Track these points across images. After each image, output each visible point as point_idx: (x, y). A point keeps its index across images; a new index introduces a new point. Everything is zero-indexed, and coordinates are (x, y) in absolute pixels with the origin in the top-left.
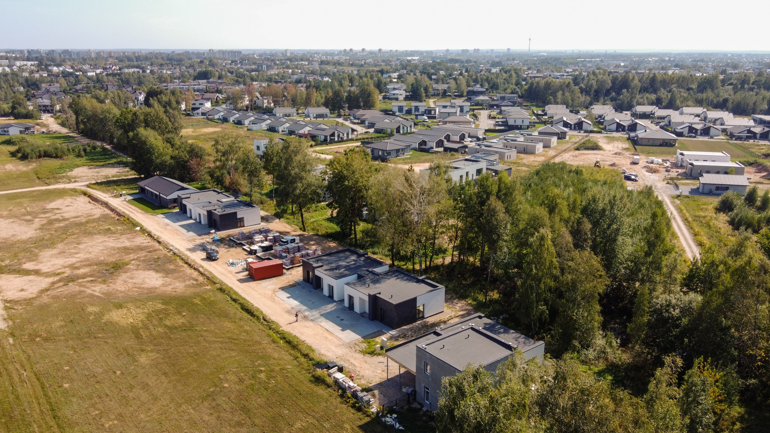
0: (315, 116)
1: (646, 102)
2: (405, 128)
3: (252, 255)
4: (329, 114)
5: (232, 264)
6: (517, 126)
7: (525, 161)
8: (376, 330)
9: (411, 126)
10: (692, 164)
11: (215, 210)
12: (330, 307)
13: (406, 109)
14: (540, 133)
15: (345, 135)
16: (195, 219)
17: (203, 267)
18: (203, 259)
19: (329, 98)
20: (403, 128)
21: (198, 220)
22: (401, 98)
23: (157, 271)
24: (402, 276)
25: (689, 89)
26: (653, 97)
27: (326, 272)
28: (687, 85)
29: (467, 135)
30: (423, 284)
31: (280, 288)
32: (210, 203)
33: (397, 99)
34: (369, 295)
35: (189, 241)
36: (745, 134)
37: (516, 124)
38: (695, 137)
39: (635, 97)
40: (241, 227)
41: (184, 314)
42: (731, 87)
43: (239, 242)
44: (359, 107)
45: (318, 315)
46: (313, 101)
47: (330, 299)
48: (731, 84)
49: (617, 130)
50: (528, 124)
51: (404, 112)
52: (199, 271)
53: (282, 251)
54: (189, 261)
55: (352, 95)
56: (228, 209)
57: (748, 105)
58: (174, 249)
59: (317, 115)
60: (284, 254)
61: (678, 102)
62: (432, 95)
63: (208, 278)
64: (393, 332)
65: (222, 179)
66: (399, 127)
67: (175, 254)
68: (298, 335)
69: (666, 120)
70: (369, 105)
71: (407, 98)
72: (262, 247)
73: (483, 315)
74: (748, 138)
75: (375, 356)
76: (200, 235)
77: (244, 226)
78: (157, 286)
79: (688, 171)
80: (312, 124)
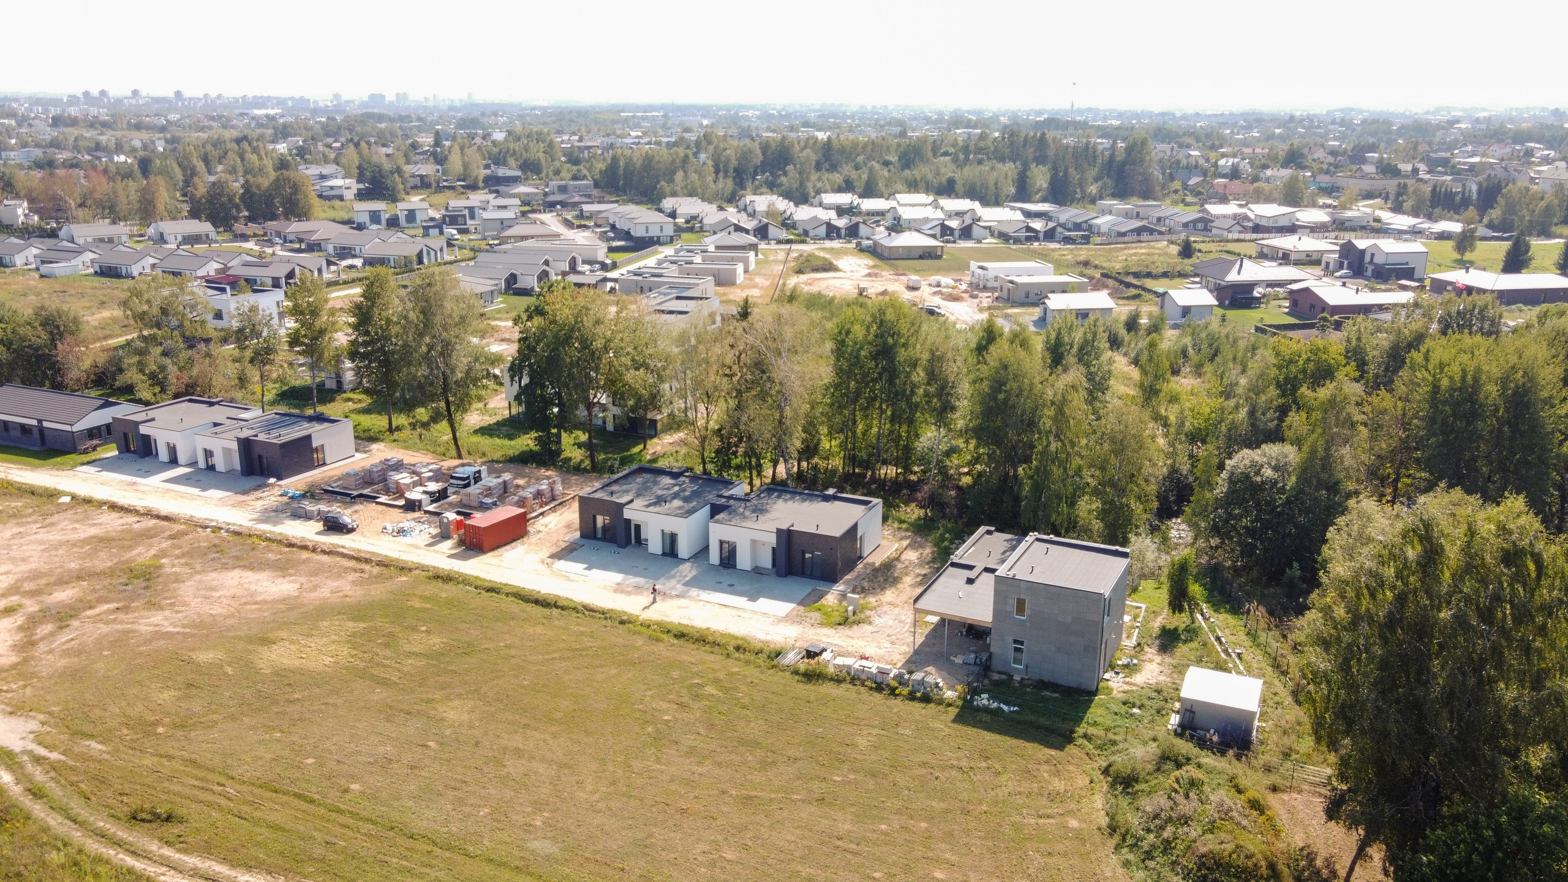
0: (180, 239)
1: (828, 187)
2: (432, 253)
3: (414, 511)
4: (213, 235)
5: (401, 532)
6: (651, 238)
7: (731, 297)
8: (808, 591)
9: (441, 250)
10: (1011, 282)
11: (256, 436)
12: (687, 570)
13: (387, 216)
14: (718, 248)
15: (316, 274)
16: (193, 464)
17: (343, 547)
18: (318, 533)
19: (200, 199)
20: (428, 254)
21: (202, 464)
22: (349, 195)
23: (251, 568)
24: (788, 496)
25: (886, 164)
26: (838, 178)
27: (651, 509)
28: (881, 155)
29: (579, 260)
30: (837, 503)
31: (552, 556)
32: (216, 425)
33: (341, 198)
34: (779, 532)
35: (233, 506)
36: (1023, 234)
37: (650, 234)
38: (954, 242)
39: (808, 179)
40: (319, 466)
41: (424, 629)
42: (947, 158)
43: (355, 493)
44: (274, 217)
45: (680, 588)
46: (160, 207)
47: (669, 559)
48: (946, 154)
49: (829, 237)
50: (672, 234)
51: (384, 222)
52: (344, 555)
53: (481, 493)
54: (294, 541)
55: (254, 190)
56: (283, 431)
57: (987, 188)
58: (223, 526)
59: (184, 238)
60: (488, 500)
61: (881, 186)
62: (412, 188)
63: (380, 564)
64: (840, 587)
65: (165, 378)
66: (421, 252)
67: (237, 534)
68: (685, 622)
69: (889, 216)
70: (295, 209)
71: (361, 196)
72: (430, 494)
73: (993, 529)
74: (1028, 239)
75: (855, 627)
76: (244, 493)
77: (324, 464)
78: (295, 594)
79: (1005, 294)
80: (218, 256)
